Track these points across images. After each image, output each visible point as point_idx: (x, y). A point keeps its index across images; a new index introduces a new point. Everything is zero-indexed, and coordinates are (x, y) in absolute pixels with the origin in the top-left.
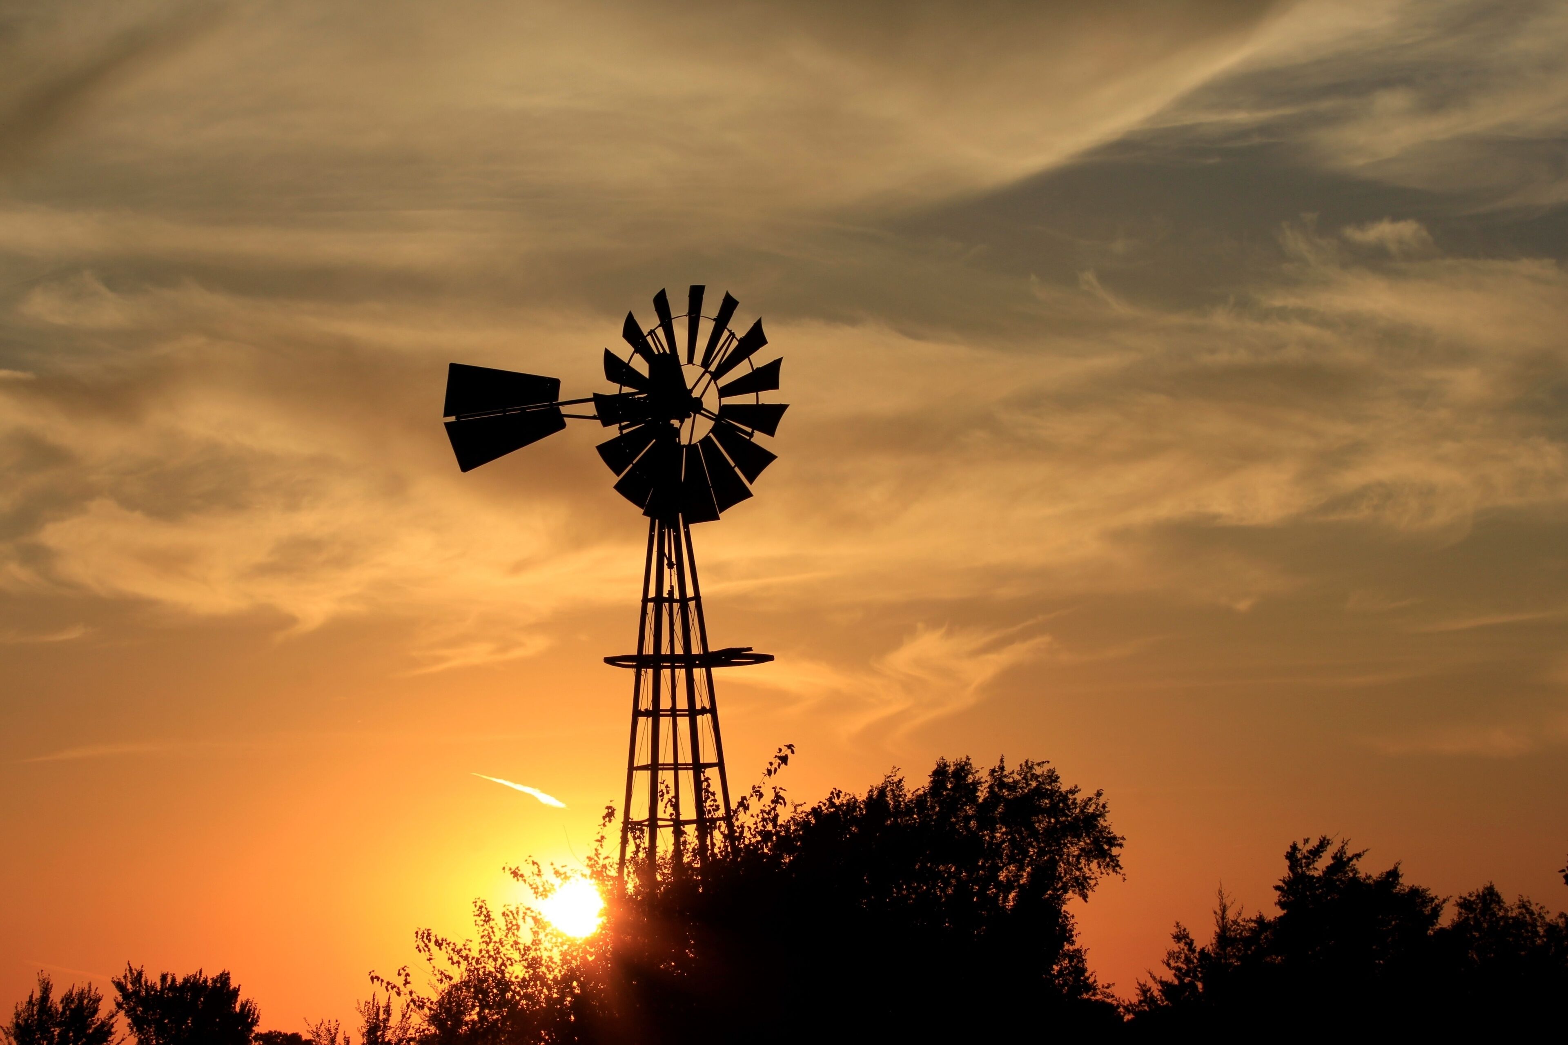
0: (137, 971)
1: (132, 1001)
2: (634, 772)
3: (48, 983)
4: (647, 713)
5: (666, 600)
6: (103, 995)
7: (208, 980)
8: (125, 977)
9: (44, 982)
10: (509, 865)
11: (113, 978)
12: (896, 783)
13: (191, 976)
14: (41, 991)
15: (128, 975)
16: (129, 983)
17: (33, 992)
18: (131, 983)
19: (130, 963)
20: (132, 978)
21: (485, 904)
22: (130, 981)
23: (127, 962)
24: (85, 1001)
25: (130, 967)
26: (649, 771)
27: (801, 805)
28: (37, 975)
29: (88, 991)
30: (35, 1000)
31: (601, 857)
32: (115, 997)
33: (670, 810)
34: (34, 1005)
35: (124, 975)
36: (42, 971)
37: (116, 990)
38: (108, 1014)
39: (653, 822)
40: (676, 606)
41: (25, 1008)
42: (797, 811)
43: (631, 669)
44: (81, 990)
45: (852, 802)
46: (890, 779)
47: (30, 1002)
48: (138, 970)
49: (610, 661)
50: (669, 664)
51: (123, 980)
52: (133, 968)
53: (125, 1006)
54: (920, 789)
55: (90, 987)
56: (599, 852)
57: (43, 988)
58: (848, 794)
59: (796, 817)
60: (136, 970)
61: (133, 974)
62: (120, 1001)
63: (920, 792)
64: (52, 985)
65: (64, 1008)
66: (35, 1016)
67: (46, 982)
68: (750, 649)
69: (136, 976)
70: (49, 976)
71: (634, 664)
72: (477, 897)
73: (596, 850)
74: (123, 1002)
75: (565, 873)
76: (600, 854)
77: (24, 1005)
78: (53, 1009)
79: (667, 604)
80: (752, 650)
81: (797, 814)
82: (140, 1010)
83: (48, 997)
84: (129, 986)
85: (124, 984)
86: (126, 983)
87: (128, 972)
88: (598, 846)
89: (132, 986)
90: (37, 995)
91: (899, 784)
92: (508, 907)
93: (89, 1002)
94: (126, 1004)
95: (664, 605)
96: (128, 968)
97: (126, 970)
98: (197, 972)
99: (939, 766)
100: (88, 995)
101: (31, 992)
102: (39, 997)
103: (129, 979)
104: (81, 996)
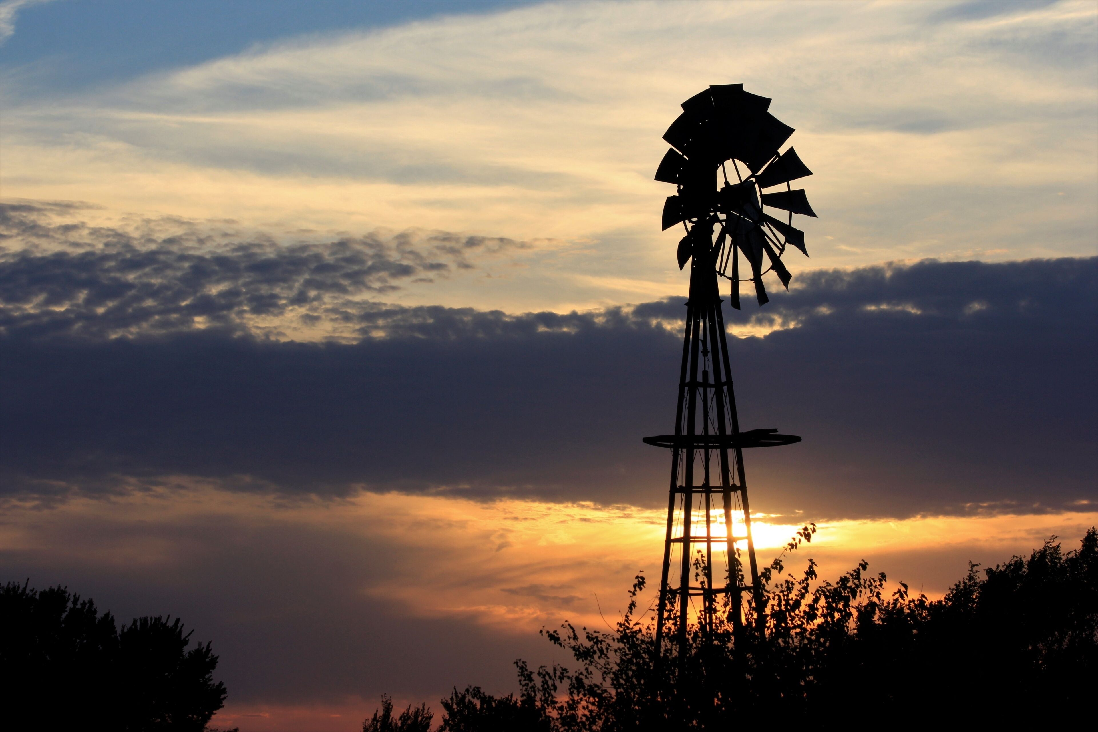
0: (461, 695)
1: (457, 719)
2: (672, 544)
3: (390, 703)
4: (681, 490)
5: (700, 385)
6: (434, 714)
7: (518, 702)
8: (452, 699)
9: (386, 703)
10: (547, 628)
11: (442, 700)
12: (1053, 548)
13: (504, 698)
14: (384, 710)
15: (454, 697)
16: (454, 704)
17: (377, 711)
18: (456, 704)
19: (456, 688)
20: (457, 700)
21: (526, 666)
22: (455, 702)
23: (454, 687)
24: (420, 719)
25: (456, 691)
26: (682, 544)
27: (977, 565)
28: (381, 697)
29: (422, 710)
30: (379, 718)
31: (632, 623)
32: (443, 715)
33: (702, 578)
34: (377, 721)
35: (451, 697)
36: (385, 694)
37: (445, 710)
38: (438, 729)
39: (684, 591)
40: (711, 391)
41: (371, 723)
42: (973, 570)
43: (669, 449)
44: (416, 710)
45: (1019, 563)
46: (1048, 545)
47: (375, 719)
48: (462, 693)
49: (650, 441)
50: (703, 444)
51: (450, 702)
52: (458, 692)
53: (451, 722)
54: (1072, 552)
55: (424, 707)
56: (630, 618)
57: (386, 707)
58: (1015, 557)
59: (972, 575)
60: (460, 693)
61: (458, 697)
62: (447, 718)
63: (1072, 555)
64: (392, 706)
65: (402, 723)
66: (379, 730)
67: (388, 703)
68: (775, 430)
69: (460, 698)
70: (391, 698)
71: (672, 444)
72: (518, 658)
73: (627, 616)
74: (449, 719)
75: (597, 637)
76: (631, 620)
77: (370, 721)
78: (393, 724)
79: (701, 389)
80: (777, 432)
81: (972, 572)
82: (463, 726)
83: (389, 715)
84: (455, 706)
85: (451, 704)
86: (452, 704)
87: (454, 695)
88: (627, 613)
89: (457, 706)
90: (381, 713)
91: (1057, 549)
92: (543, 668)
93: (422, 719)
94: (452, 721)
95: (698, 389)
96: (454, 692)
97: (452, 694)
98: (509, 696)
99: (1089, 533)
100: (422, 713)
101: (376, 711)
102: (382, 715)
103: (455, 701)
104: (417, 713)
